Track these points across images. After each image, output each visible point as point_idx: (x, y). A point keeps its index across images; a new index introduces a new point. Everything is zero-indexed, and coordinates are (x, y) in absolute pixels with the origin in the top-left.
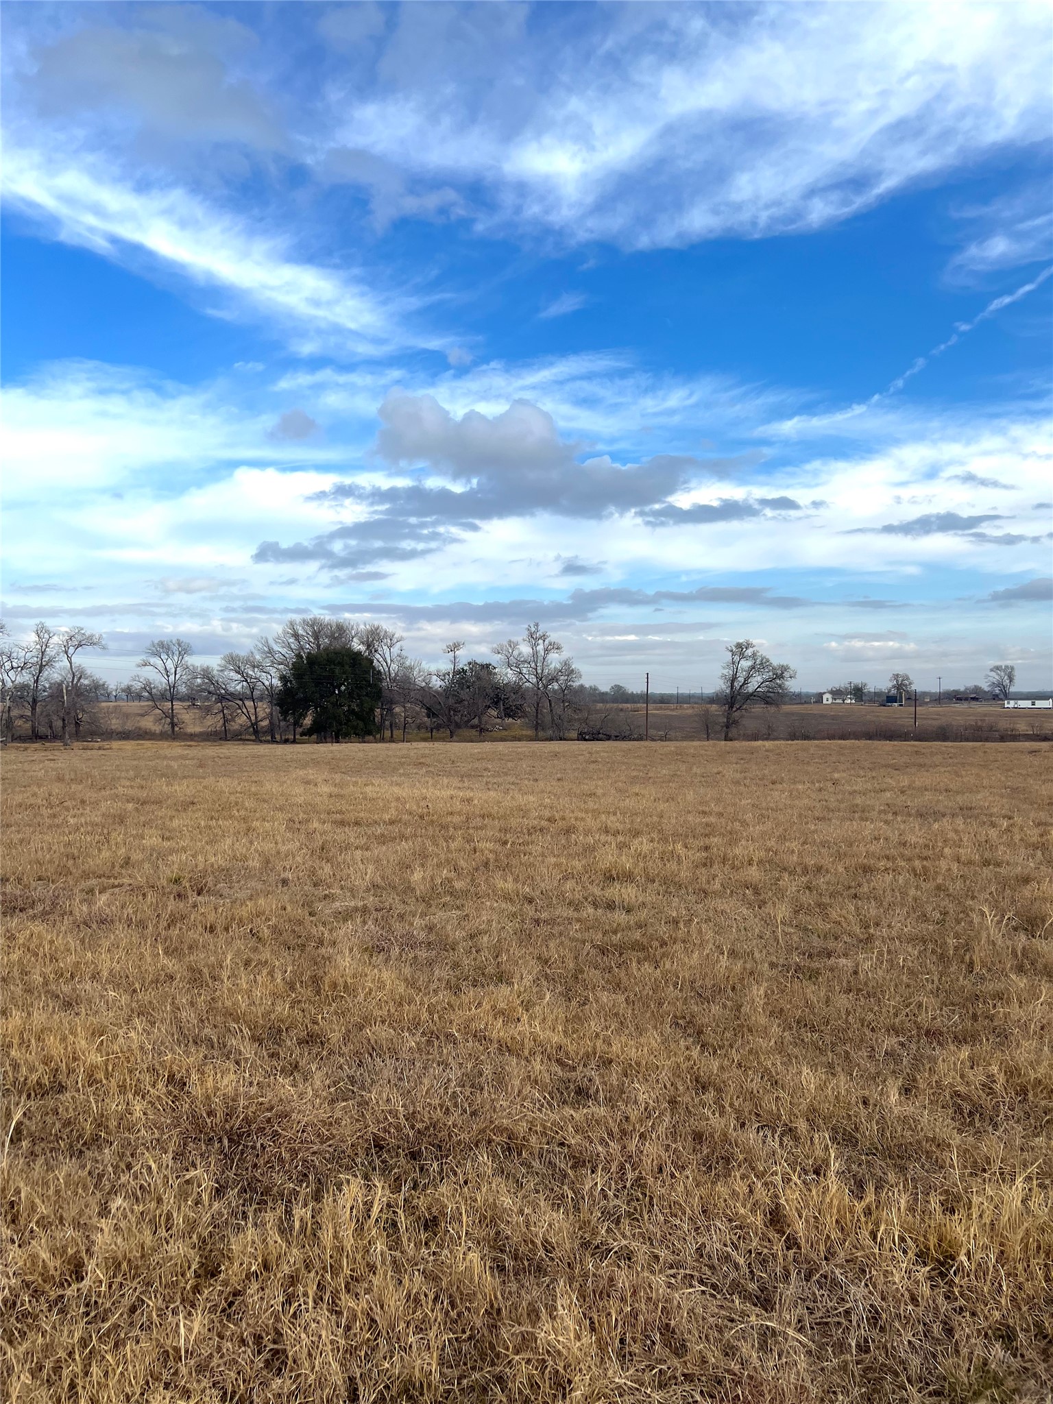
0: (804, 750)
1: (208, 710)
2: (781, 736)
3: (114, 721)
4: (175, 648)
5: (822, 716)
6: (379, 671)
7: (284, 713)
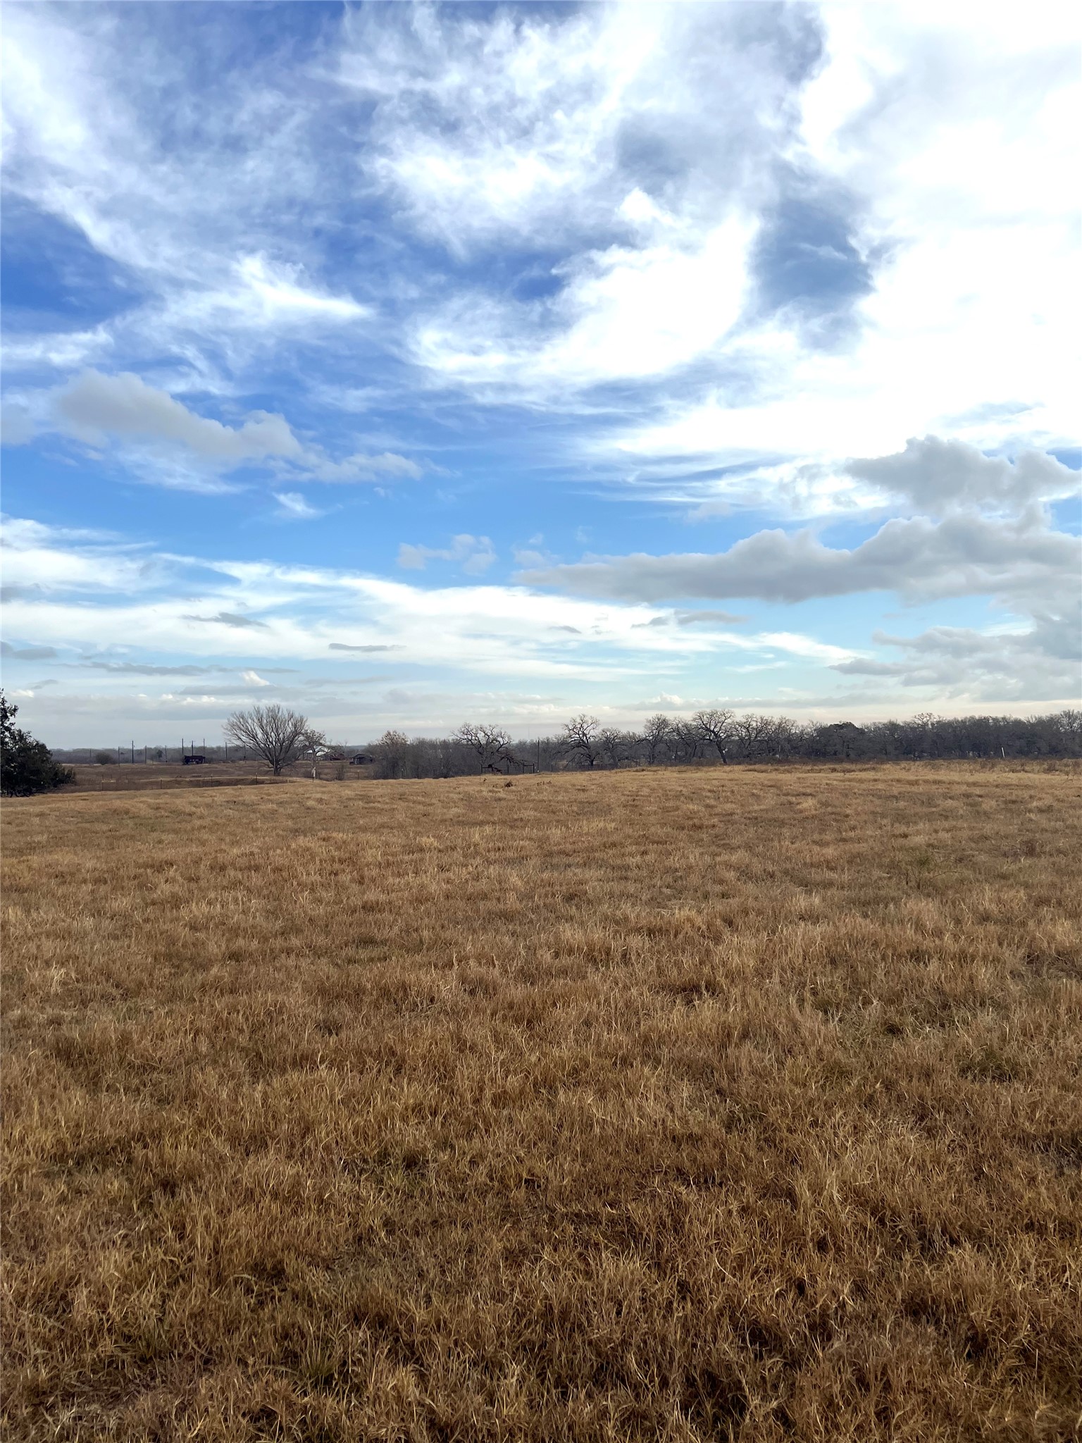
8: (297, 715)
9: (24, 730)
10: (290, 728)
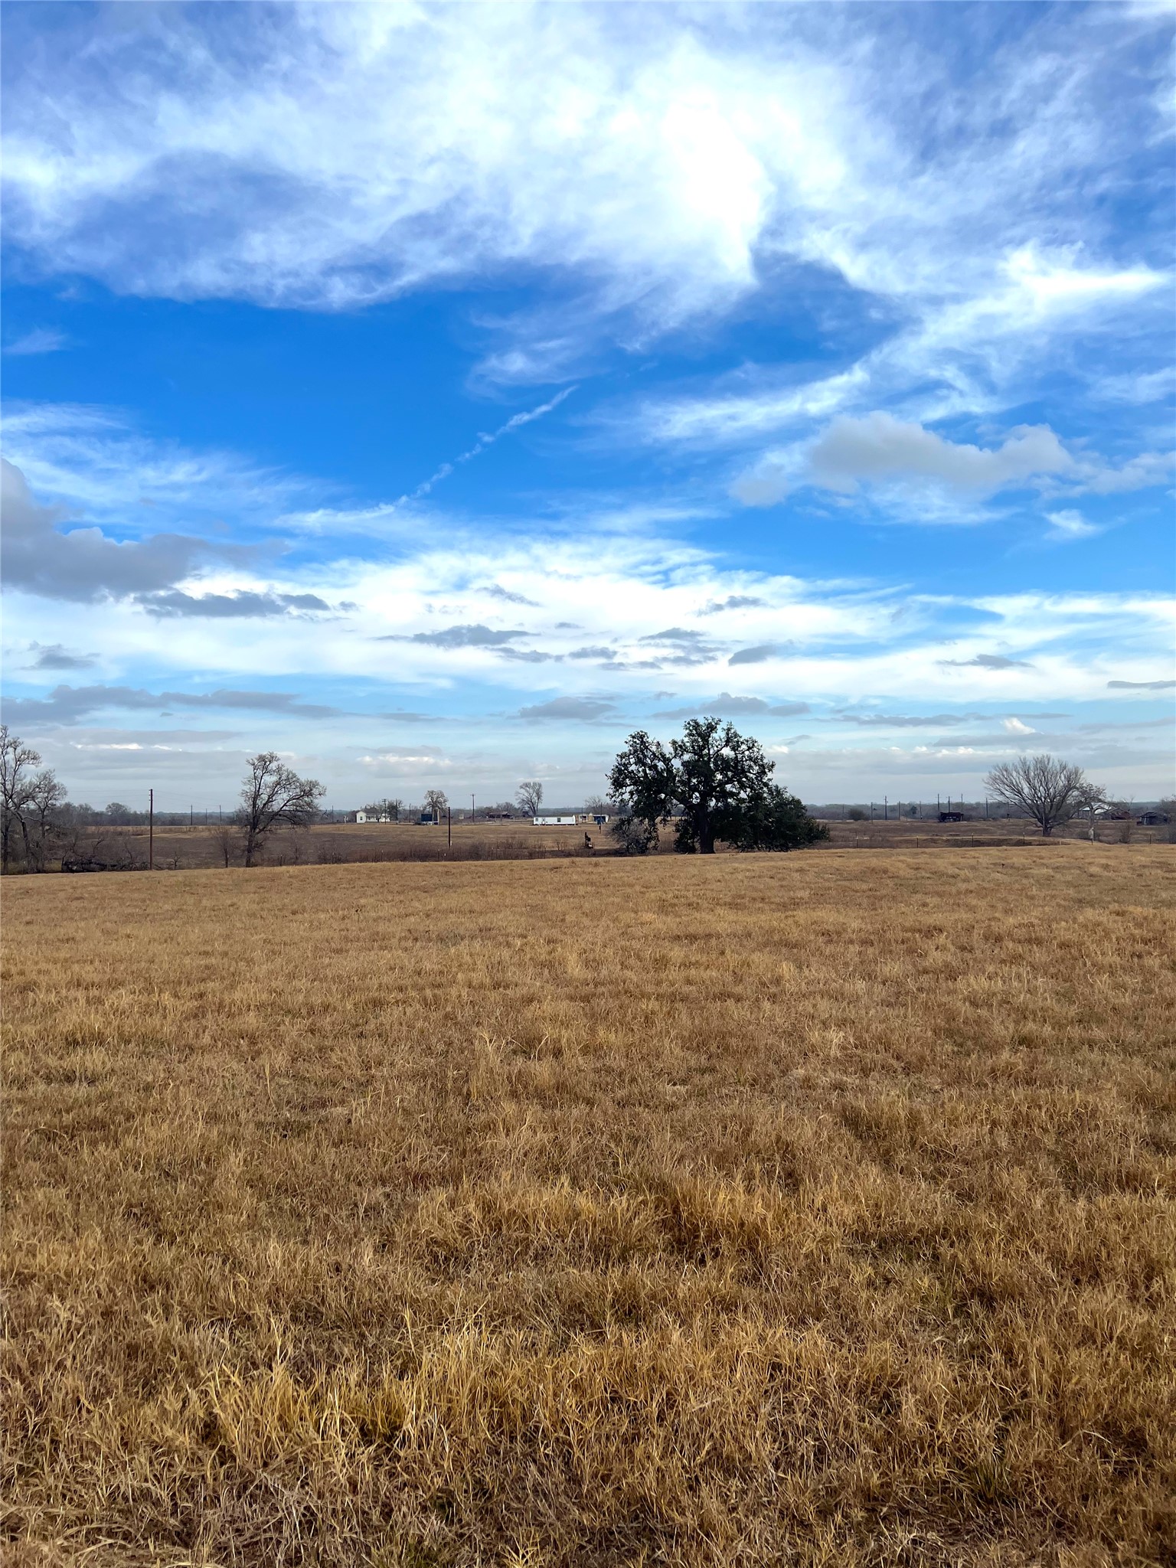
0: (332, 874)
2: (311, 860)
5: (355, 836)
8: (1070, 766)
9: (781, 786)
10: (1062, 782)
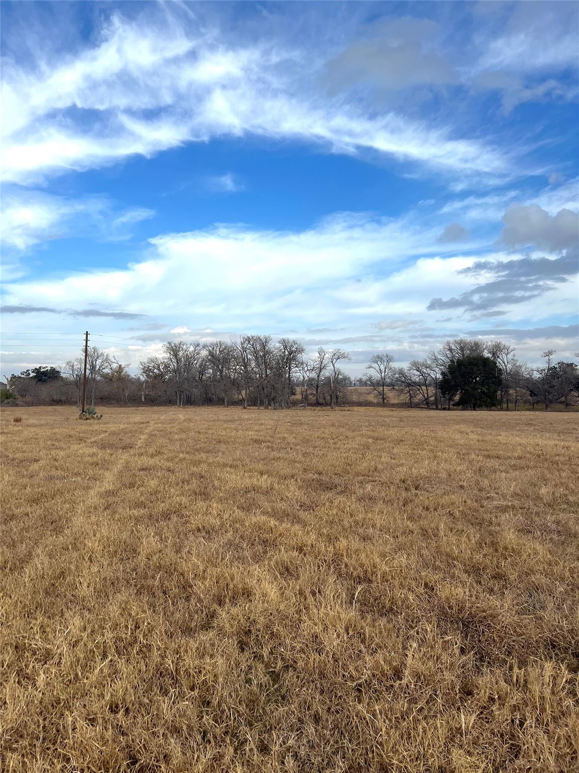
1: (401, 391)
3: (354, 397)
4: (385, 359)
6: (500, 369)
7: (444, 393)
